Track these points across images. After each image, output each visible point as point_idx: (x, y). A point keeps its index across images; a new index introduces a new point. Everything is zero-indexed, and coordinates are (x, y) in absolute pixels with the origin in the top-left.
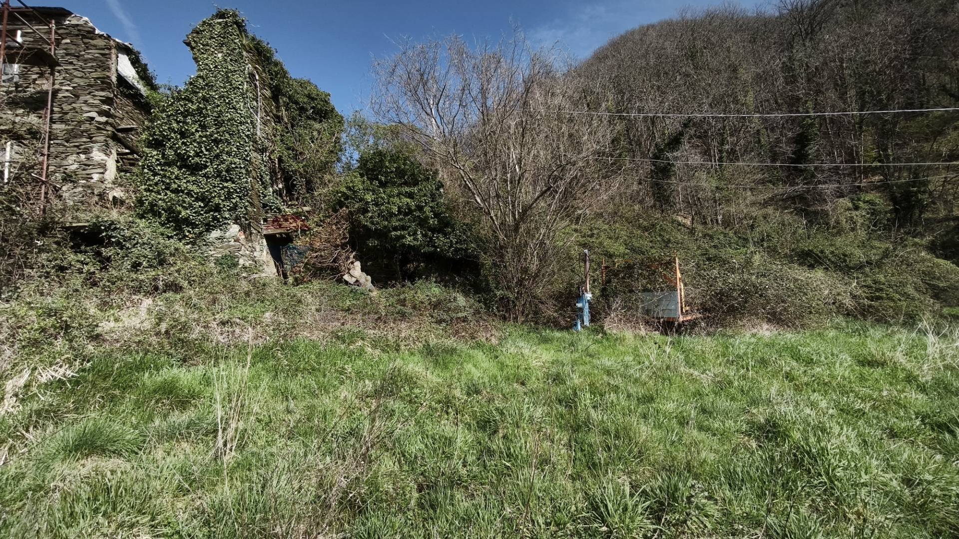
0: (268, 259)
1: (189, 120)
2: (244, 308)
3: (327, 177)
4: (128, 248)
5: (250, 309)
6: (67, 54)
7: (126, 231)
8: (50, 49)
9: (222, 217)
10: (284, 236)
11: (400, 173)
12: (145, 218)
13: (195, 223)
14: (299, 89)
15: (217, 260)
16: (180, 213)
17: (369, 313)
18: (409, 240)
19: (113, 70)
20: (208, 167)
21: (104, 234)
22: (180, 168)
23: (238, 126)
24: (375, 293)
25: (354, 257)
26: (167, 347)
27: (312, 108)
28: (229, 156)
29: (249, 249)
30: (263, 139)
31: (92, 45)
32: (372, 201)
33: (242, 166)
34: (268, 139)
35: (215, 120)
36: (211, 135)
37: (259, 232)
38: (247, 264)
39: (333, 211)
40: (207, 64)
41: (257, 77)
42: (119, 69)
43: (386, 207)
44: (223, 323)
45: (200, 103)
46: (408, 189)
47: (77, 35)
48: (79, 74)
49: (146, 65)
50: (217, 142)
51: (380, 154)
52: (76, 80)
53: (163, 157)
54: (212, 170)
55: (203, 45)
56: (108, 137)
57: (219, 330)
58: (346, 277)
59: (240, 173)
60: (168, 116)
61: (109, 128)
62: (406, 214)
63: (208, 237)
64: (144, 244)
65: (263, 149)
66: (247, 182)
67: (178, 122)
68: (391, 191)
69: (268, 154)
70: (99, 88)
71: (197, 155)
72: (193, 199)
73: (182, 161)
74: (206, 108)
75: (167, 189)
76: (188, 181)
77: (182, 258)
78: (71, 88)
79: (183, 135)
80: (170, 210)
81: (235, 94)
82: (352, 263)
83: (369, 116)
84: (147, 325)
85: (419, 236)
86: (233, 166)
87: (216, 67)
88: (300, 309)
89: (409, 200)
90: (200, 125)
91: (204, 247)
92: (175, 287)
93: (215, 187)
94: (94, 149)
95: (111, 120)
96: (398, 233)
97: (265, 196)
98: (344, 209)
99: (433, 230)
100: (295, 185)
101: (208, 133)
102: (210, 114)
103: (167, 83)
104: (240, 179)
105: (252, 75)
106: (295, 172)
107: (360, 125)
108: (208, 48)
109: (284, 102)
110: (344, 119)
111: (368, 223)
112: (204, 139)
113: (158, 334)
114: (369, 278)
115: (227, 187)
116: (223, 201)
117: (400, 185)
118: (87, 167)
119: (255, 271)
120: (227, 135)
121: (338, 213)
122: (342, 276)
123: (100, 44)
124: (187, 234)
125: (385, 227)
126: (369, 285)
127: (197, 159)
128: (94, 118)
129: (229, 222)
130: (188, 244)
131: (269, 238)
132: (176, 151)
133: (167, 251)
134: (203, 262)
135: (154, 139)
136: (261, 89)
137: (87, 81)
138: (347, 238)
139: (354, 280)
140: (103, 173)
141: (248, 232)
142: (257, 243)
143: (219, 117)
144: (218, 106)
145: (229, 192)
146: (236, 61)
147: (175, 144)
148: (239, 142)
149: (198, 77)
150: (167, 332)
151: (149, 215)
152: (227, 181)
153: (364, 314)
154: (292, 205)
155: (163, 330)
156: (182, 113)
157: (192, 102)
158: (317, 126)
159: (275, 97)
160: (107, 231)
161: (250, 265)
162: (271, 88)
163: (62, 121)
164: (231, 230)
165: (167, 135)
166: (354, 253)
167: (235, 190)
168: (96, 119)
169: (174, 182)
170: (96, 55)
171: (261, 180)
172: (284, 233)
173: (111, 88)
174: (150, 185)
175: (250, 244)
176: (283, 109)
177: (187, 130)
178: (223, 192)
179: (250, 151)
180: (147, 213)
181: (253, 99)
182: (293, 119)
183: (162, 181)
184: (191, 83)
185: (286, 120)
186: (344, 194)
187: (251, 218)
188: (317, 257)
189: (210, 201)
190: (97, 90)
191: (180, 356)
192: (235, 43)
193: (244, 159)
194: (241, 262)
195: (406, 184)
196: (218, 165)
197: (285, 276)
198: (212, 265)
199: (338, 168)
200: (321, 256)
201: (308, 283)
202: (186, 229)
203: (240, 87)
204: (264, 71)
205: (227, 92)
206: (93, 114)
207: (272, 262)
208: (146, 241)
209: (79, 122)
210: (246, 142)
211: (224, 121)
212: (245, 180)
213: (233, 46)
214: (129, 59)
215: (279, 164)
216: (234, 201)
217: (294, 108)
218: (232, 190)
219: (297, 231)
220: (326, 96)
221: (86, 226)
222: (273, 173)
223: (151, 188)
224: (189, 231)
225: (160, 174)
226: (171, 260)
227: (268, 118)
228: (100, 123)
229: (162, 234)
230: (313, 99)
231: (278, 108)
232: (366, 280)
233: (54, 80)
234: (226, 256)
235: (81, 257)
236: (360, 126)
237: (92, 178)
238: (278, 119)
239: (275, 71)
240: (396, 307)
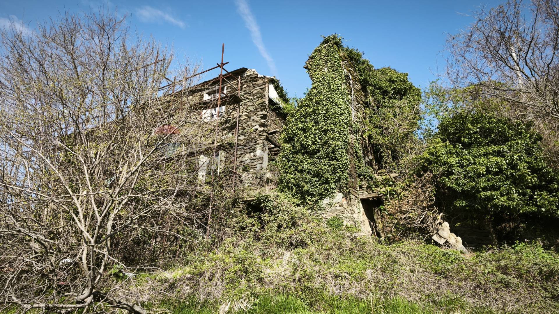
0: (364, 220)
1: (308, 120)
2: (349, 264)
3: (409, 145)
4: (275, 214)
5: (354, 265)
6: (245, 94)
7: (274, 202)
8: (238, 93)
9: (331, 188)
10: (375, 199)
11: (485, 133)
12: (283, 191)
13: (313, 193)
14: (381, 77)
15: (328, 222)
16: (303, 187)
17: (465, 279)
18: (502, 201)
19: (267, 97)
20: (320, 151)
21: (263, 205)
22: (303, 155)
23: (339, 117)
24: (469, 256)
25: (441, 218)
26: (300, 293)
27: (392, 89)
28: (334, 141)
29: (350, 212)
30: (356, 123)
31: (256, 85)
32: (456, 163)
33: (343, 147)
34: (360, 121)
35: (324, 116)
36: (322, 128)
37: (356, 197)
38: (349, 225)
39: (417, 176)
40: (318, 78)
41: (351, 77)
42: (269, 95)
43: (473, 168)
44: (336, 277)
45: (314, 106)
46: (496, 148)
47: (250, 81)
48: (250, 104)
49: (282, 87)
50: (325, 132)
51: (461, 117)
52: (249, 108)
53: (293, 149)
54: (323, 153)
55: (316, 66)
56: (264, 140)
57: (334, 282)
58: (435, 238)
59: (342, 152)
60: (296, 120)
61: (265, 134)
62: (496, 174)
63: (321, 203)
64: (284, 211)
65: (356, 130)
66: (346, 159)
67: (302, 122)
68: (477, 151)
69: (360, 134)
70: (259, 110)
71: (314, 143)
72: (311, 176)
73: (304, 150)
74: (318, 109)
75: (296, 170)
76: (308, 163)
77: (306, 221)
78: (247, 113)
79: (304, 130)
80: (297, 185)
81: (336, 94)
82: (440, 224)
83: (446, 84)
84: (288, 274)
85: (515, 196)
86: (337, 148)
87: (324, 78)
88: (397, 268)
89: (498, 159)
90: (315, 122)
91: (319, 211)
92: (302, 244)
93: (325, 165)
94: (258, 149)
95: (266, 129)
96: (489, 193)
97: (360, 168)
98: (428, 173)
99: (534, 188)
100: (383, 157)
101: (320, 127)
102: (321, 112)
103: (294, 97)
104: (342, 157)
105: (347, 77)
106: (382, 146)
107: (439, 94)
108: (319, 66)
109: (371, 90)
110: (422, 91)
111: (454, 185)
112: (317, 131)
113: (294, 280)
114: (459, 239)
115: (333, 165)
116: (331, 175)
117: (487, 145)
118: (254, 161)
119: (355, 230)
120: (332, 125)
121: (423, 178)
122: (431, 236)
123: (260, 83)
124: (308, 202)
125: (473, 188)
126: (460, 246)
127: (313, 147)
128: (257, 129)
129: (335, 191)
130: (309, 209)
131: (364, 202)
132: (300, 143)
133: (297, 216)
134: (319, 223)
135: (288, 137)
136: (354, 85)
137: (254, 107)
138: (433, 200)
139: (444, 241)
140: (261, 164)
141: (348, 198)
142: (355, 207)
143: (327, 113)
144: (326, 105)
145: (335, 168)
146: (336, 70)
147: (300, 138)
148: (340, 129)
149: (312, 88)
150: (299, 280)
151: (286, 190)
152: (333, 160)
153: (461, 280)
154: (381, 173)
155: (297, 278)
156: (304, 115)
157: (310, 107)
158: (398, 103)
159: (364, 89)
160: (264, 203)
161: (351, 225)
162: (360, 82)
163: (243, 134)
164: (337, 197)
165: (296, 133)
166: (441, 214)
167: (339, 166)
168: (259, 130)
169: (300, 165)
170: (259, 90)
171: (356, 155)
172: (375, 197)
173: (266, 108)
174: (286, 169)
175: (350, 208)
176: (370, 96)
177: (307, 127)
178: (330, 168)
179: (348, 134)
180: (284, 188)
181: (348, 94)
182: (379, 102)
183: (293, 165)
184: (309, 94)
185: (373, 104)
186: (427, 160)
187: (350, 187)
188: (405, 218)
189: (322, 176)
190: (259, 111)
191: (308, 301)
192: (335, 58)
193: (344, 141)
194: (345, 223)
195: (494, 142)
196: (327, 149)
197: (379, 235)
198: (325, 225)
199: (418, 135)
200: (410, 218)
201: (399, 243)
202: (308, 198)
203: (340, 88)
204: (355, 71)
205: (331, 94)
206: (257, 127)
207: (367, 221)
208: (284, 209)
209: (250, 133)
210: (345, 128)
211: (329, 116)
212: (345, 157)
213: (334, 60)
214: (274, 86)
215: (369, 141)
216: (338, 175)
217: (378, 93)
218: (336, 167)
219: (386, 195)
220: (404, 76)
221: (253, 200)
222: (365, 148)
223: (287, 171)
224: (309, 200)
225: (292, 160)
226: (299, 222)
227: (359, 105)
228: (260, 132)
229: (294, 203)
230: (393, 82)
231: (366, 96)
232: (456, 241)
233: (239, 110)
234: (334, 218)
235: (251, 220)
236: (437, 95)
237: (256, 167)
238: (367, 105)
239: (363, 69)
240: (497, 276)
